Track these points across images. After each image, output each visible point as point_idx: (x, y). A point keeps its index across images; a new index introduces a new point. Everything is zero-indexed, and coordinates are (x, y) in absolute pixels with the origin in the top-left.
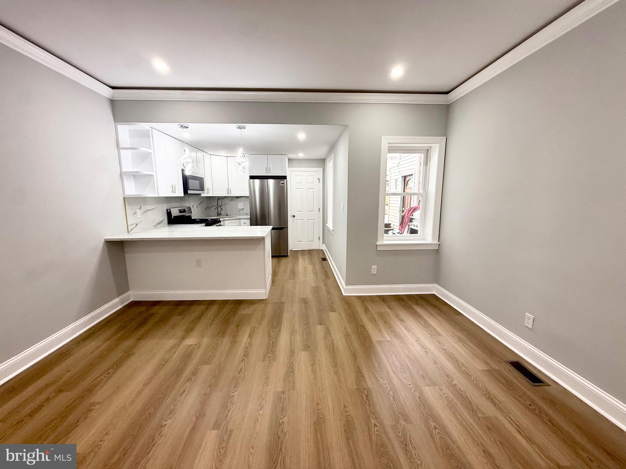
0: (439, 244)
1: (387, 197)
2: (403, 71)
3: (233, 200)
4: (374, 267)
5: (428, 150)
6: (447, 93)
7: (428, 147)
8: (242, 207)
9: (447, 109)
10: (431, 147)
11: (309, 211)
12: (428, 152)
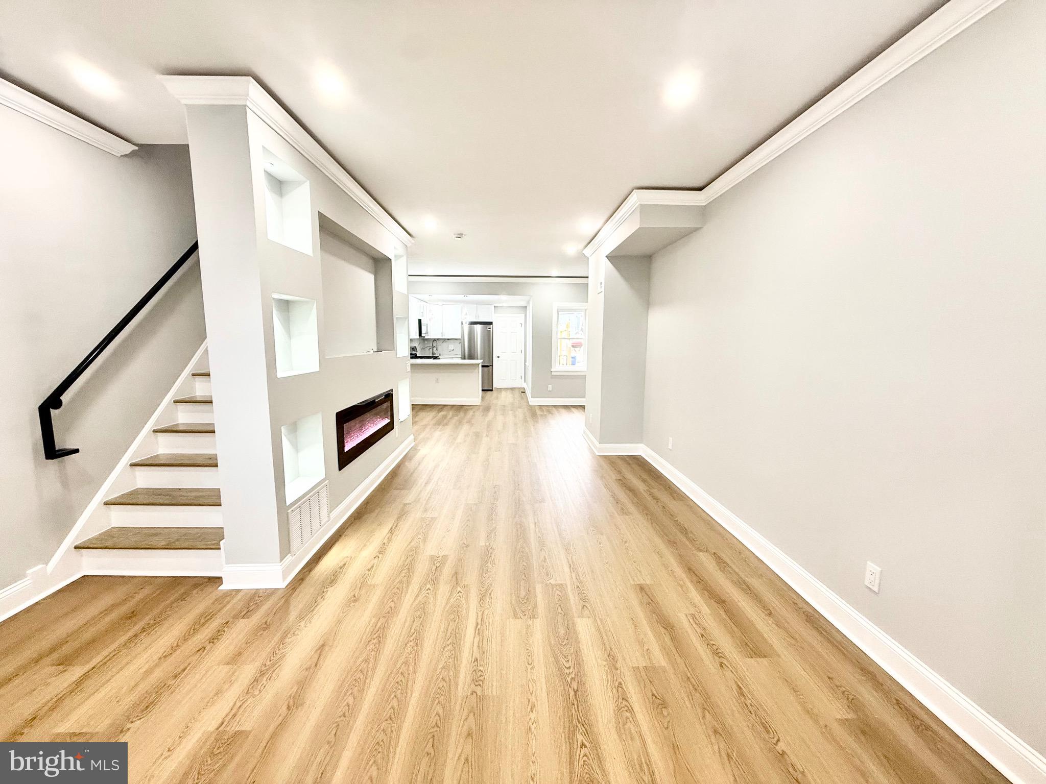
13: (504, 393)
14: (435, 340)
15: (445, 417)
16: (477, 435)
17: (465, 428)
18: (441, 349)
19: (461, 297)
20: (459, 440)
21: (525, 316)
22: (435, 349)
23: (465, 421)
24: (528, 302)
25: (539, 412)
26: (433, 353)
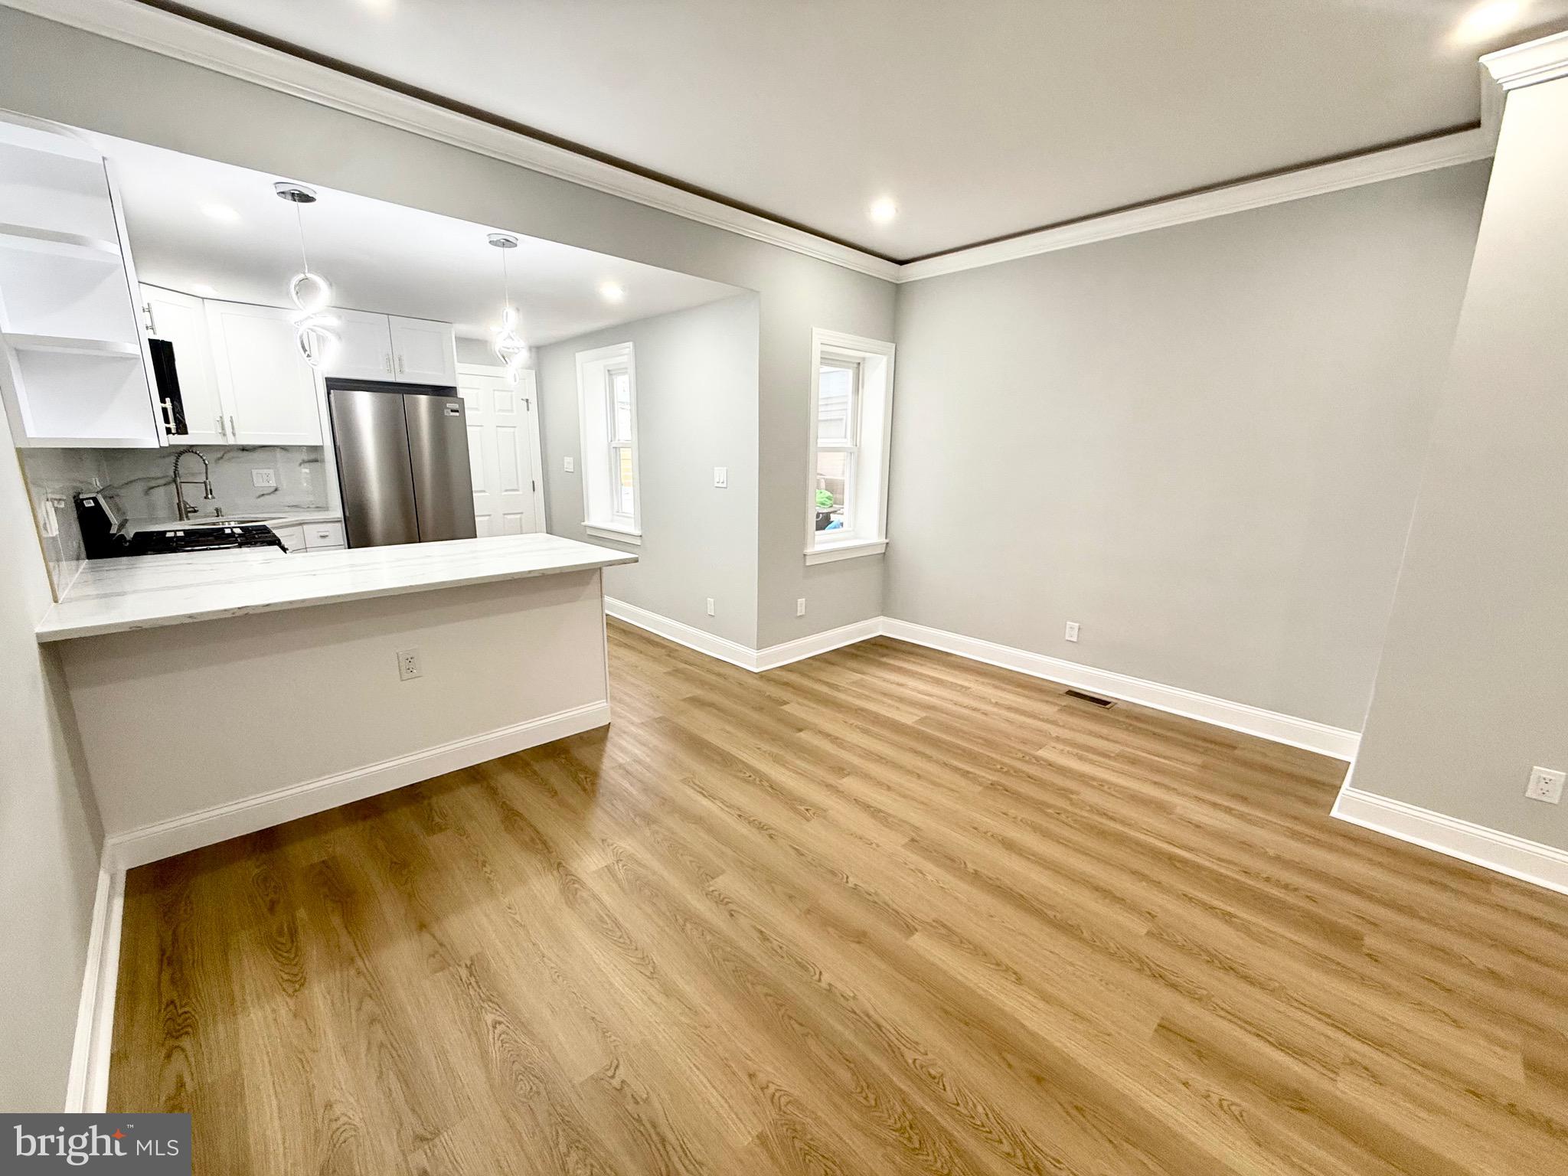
0: (887, 543)
1: (820, 455)
2: (895, 211)
3: (229, 459)
4: (801, 601)
5: (859, 363)
6: (902, 263)
7: (859, 358)
8: (273, 484)
9: (898, 292)
10: (864, 359)
11: (506, 491)
12: (858, 368)
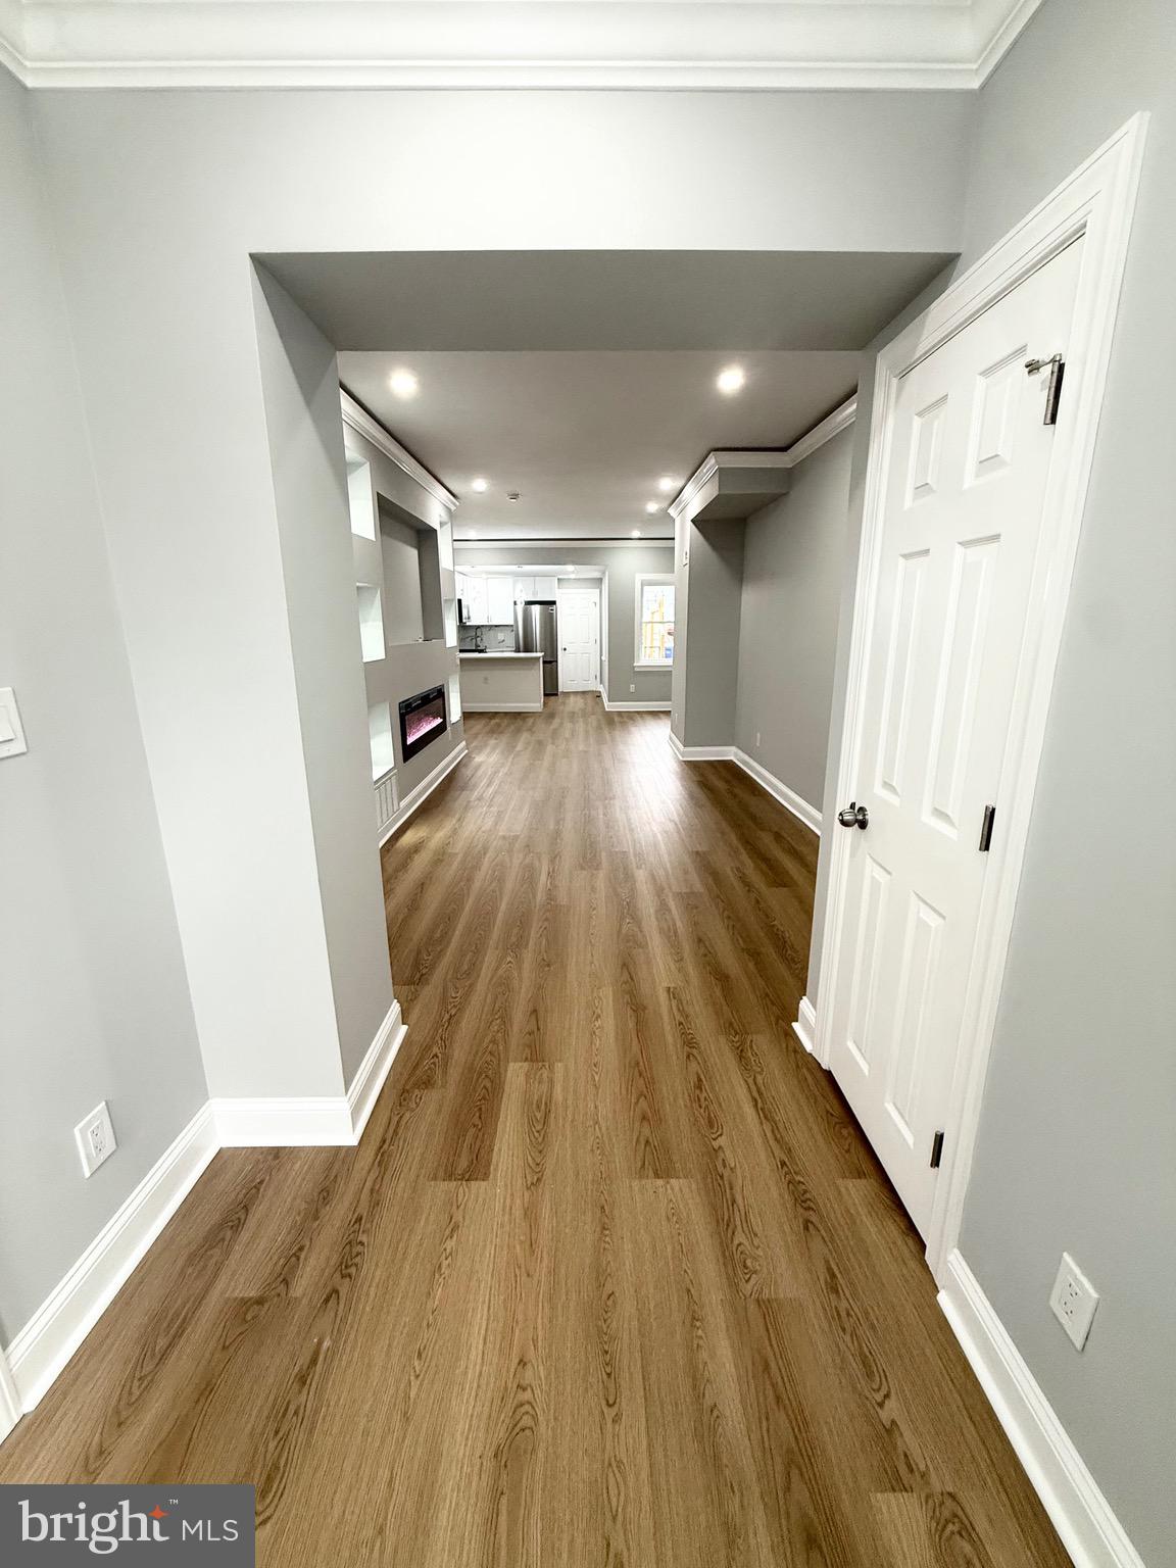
13: (572, 698)
14: (478, 627)
15: (499, 725)
16: (540, 743)
17: (525, 736)
18: (487, 639)
19: (514, 568)
20: (519, 747)
21: (601, 592)
22: (479, 639)
23: (525, 728)
24: (604, 573)
25: (616, 719)
26: (477, 646)
